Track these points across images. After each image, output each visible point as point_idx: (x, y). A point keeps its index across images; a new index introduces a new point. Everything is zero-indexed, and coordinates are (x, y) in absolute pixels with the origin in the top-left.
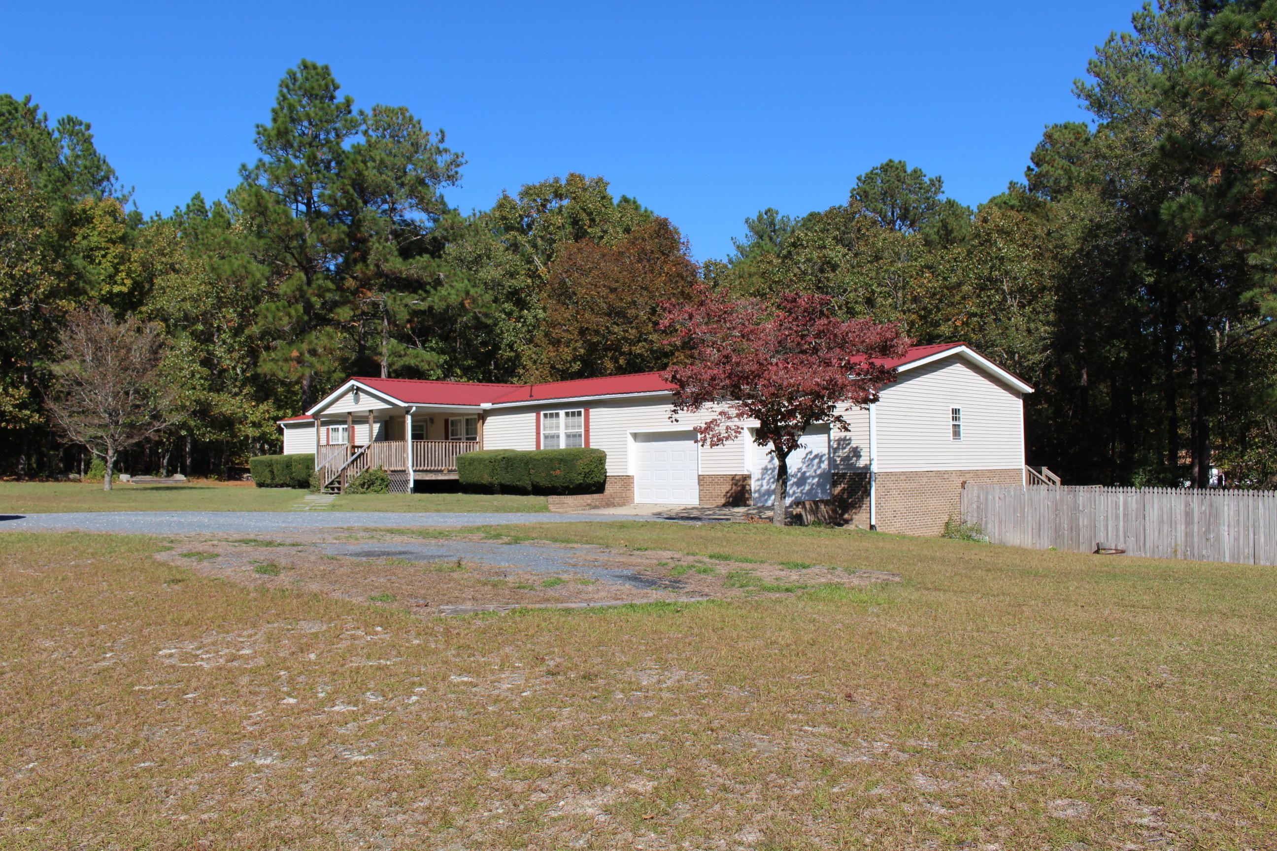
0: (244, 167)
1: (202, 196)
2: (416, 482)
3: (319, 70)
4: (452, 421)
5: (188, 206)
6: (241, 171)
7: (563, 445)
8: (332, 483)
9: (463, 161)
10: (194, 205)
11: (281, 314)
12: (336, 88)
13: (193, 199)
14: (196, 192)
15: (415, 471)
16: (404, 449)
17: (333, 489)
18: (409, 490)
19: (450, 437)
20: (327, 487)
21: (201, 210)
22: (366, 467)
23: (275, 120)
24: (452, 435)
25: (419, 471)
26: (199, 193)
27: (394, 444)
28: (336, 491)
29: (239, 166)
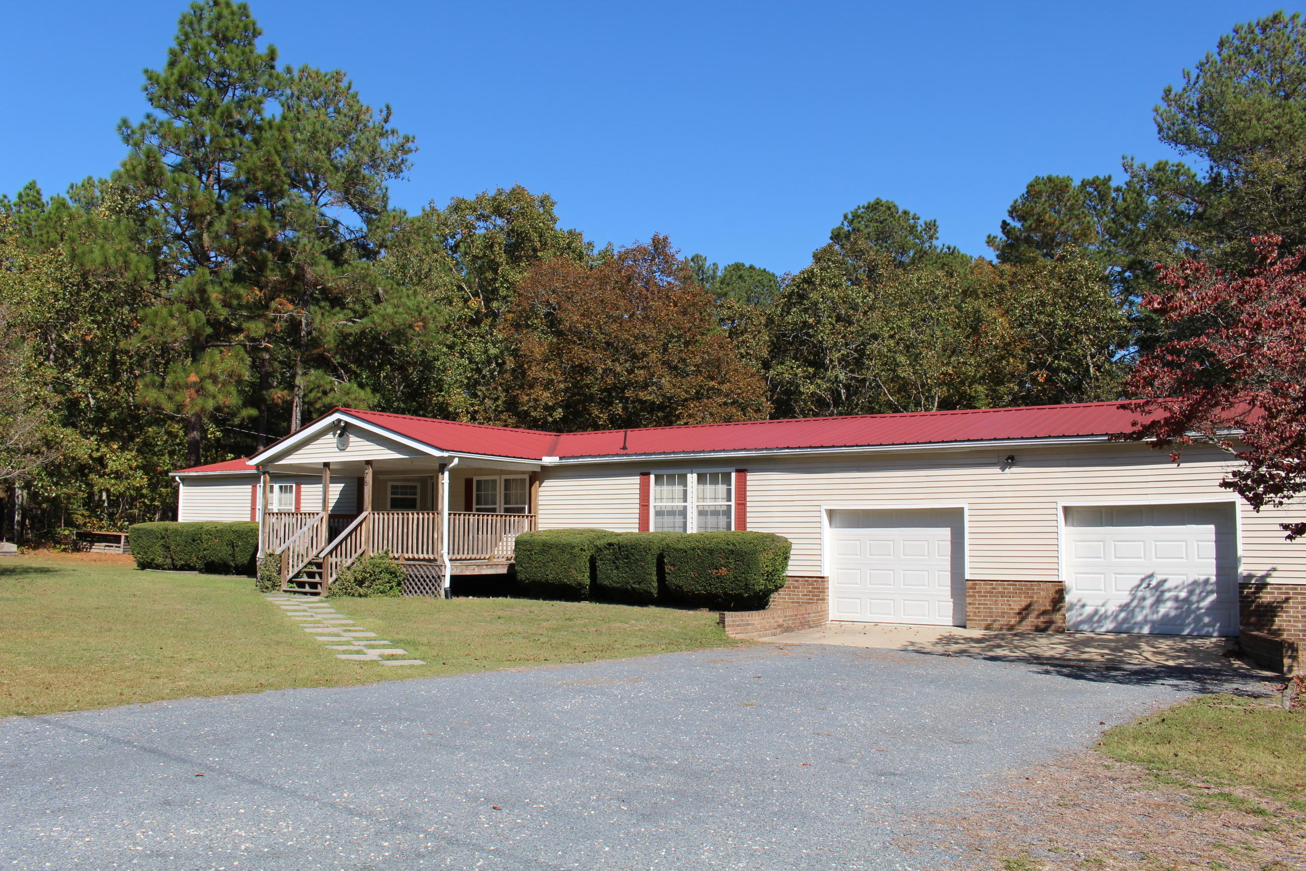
0: (125, 123)
1: (38, 186)
2: (453, 578)
3: (235, 8)
4: (479, 482)
5: (20, 196)
6: (120, 128)
7: (692, 528)
8: (297, 575)
9: (413, 148)
10: (28, 195)
11: (175, 322)
12: (256, 33)
13: (27, 188)
14: (31, 181)
15: (451, 560)
16: (434, 526)
17: (301, 585)
18: (443, 592)
19: (475, 506)
20: (290, 581)
21: (36, 203)
22: (359, 552)
23: (172, 64)
24: (478, 503)
25: (456, 560)
26: (34, 182)
27: (413, 517)
28: (307, 589)
29: (119, 121)
